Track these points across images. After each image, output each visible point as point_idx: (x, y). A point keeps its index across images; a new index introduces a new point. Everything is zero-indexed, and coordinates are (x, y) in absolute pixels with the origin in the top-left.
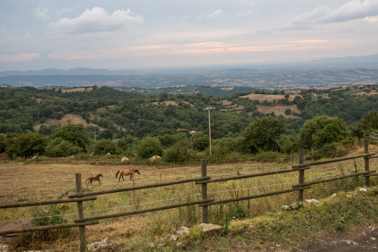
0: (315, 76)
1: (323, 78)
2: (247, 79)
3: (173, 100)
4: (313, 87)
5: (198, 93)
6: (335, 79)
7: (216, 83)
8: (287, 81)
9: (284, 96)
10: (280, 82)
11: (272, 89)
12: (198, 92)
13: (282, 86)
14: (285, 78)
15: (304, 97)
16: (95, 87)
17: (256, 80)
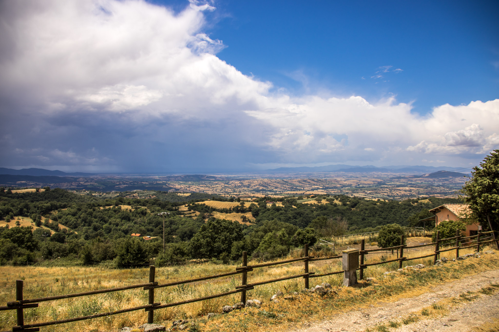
0: (271, 185)
1: (278, 187)
2: (204, 185)
3: (129, 204)
4: (268, 195)
5: (155, 198)
6: (289, 188)
7: (173, 188)
8: (243, 188)
9: (240, 203)
10: (237, 190)
11: (228, 196)
12: (154, 196)
13: (238, 193)
14: (242, 185)
15: (259, 205)
16: (48, 189)
17: (212, 186)
